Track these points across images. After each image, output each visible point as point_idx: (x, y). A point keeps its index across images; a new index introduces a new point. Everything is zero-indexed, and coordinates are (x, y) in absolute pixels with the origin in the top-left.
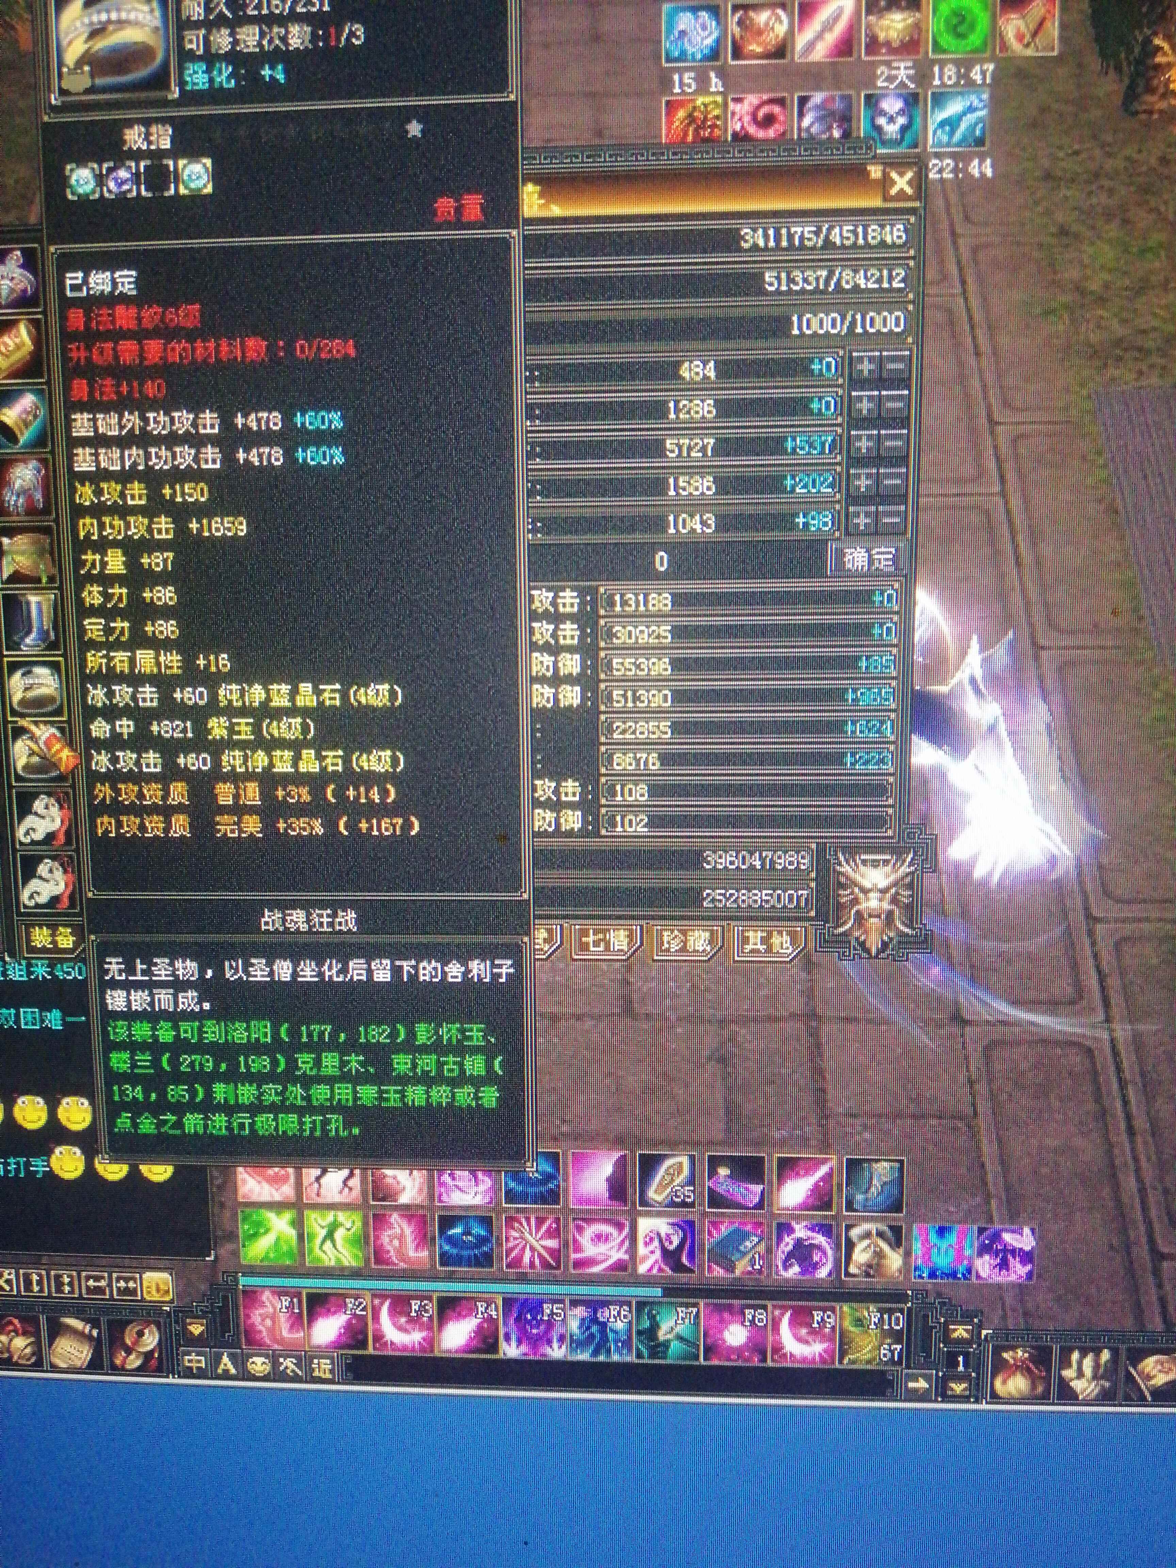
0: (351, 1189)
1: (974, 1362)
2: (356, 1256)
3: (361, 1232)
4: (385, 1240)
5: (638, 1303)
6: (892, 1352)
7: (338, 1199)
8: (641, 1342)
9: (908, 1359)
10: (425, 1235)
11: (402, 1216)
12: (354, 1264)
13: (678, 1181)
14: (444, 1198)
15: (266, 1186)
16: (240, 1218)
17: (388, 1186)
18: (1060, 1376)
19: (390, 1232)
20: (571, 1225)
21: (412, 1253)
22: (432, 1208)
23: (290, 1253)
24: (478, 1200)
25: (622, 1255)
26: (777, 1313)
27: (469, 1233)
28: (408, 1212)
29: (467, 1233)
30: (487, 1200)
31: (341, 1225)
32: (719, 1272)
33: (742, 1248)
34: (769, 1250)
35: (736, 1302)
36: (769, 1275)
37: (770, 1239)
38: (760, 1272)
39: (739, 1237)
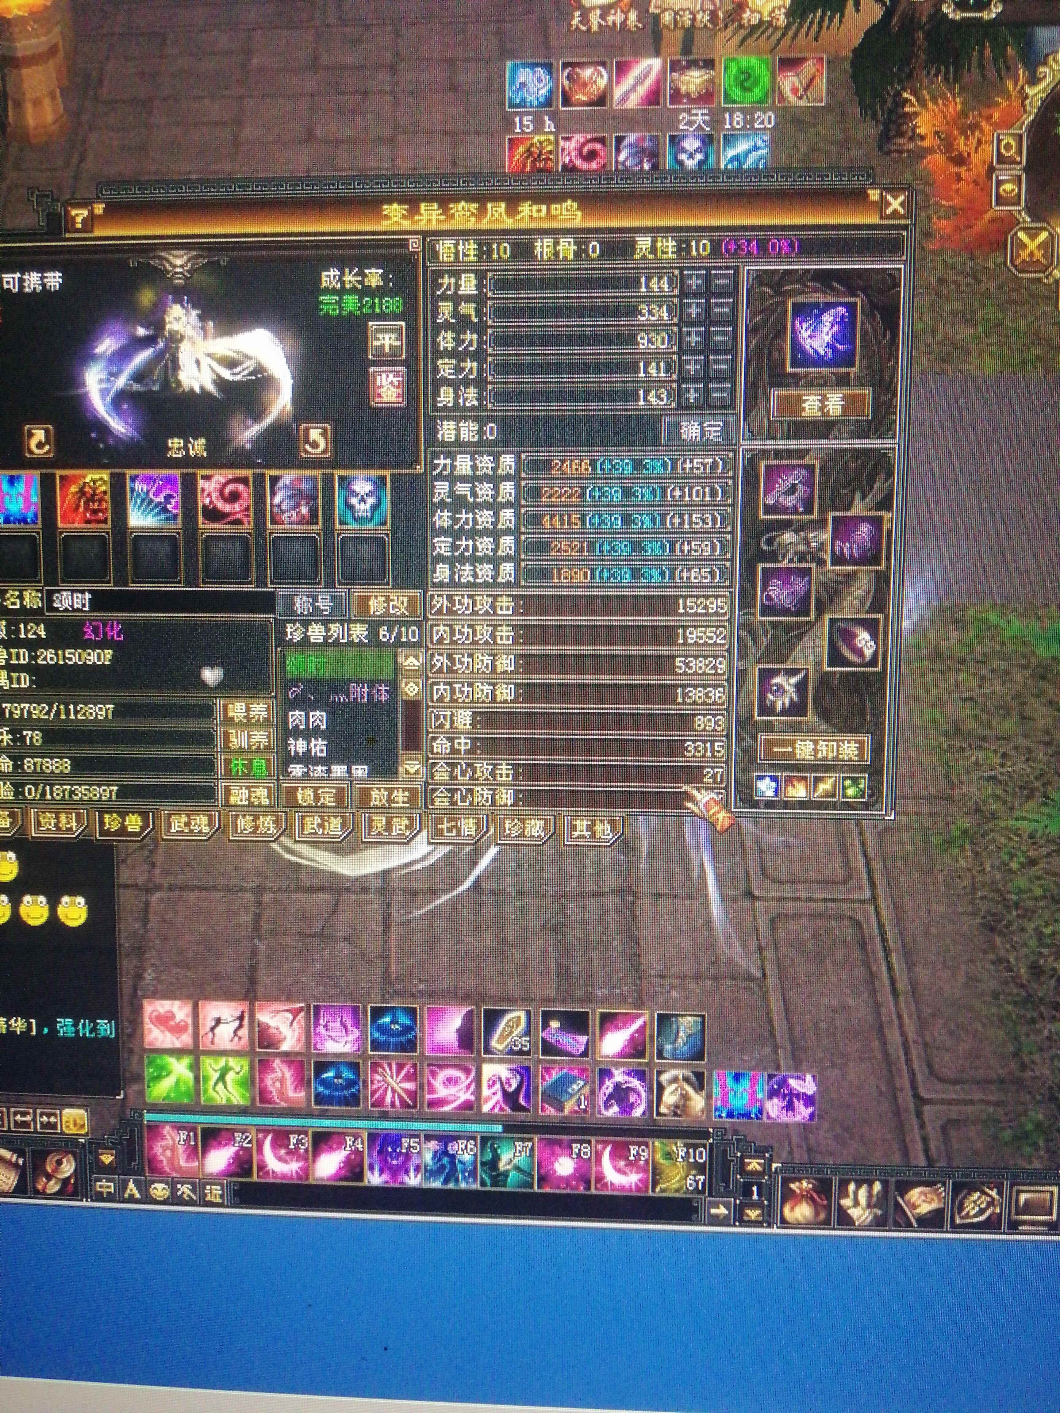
0: (240, 1038)
1: (766, 1191)
2: (243, 1096)
3: (247, 1075)
4: (269, 1081)
5: (482, 1138)
6: (697, 1182)
7: (228, 1046)
8: (485, 1171)
9: (710, 1189)
10: (303, 1078)
11: (283, 1062)
12: (242, 1102)
13: (516, 1033)
14: (319, 1046)
15: (168, 1035)
16: (146, 1061)
17: (270, 1036)
18: (839, 1205)
19: (272, 1076)
20: (426, 1071)
21: (291, 1094)
22: (308, 1055)
23: (187, 1093)
24: (347, 1048)
25: (468, 1096)
26: (599, 1147)
27: (341, 1077)
28: (287, 1057)
29: (338, 1076)
30: (355, 1048)
31: (231, 1069)
32: (551, 1111)
33: (570, 1090)
34: (593, 1092)
35: (564, 1137)
36: (593, 1114)
37: (594, 1082)
38: (585, 1111)
39: (566, 1081)
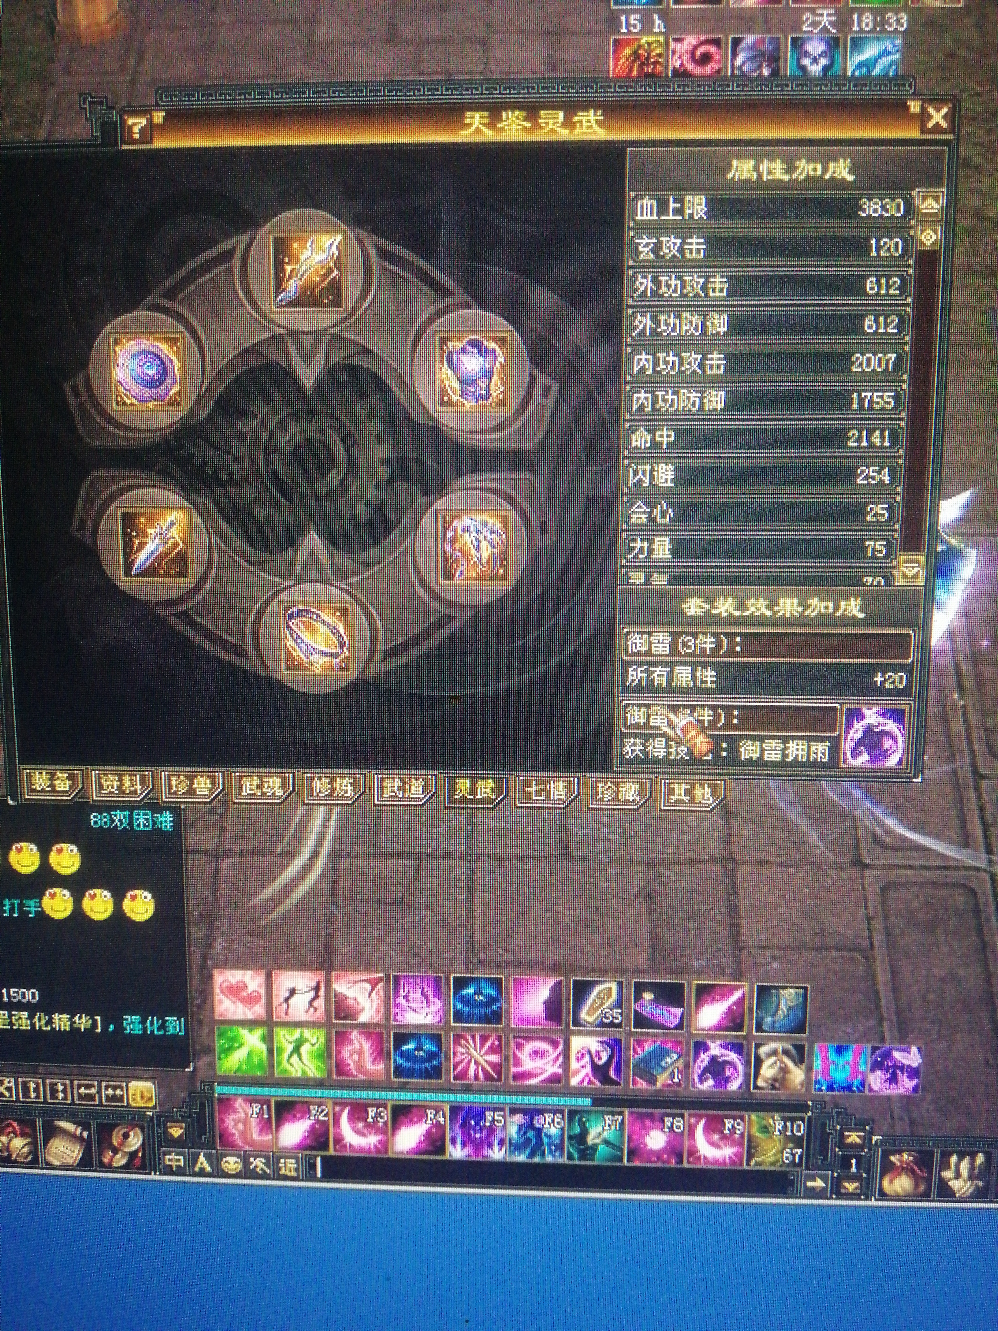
0: (315, 1009)
1: (865, 1164)
2: (319, 1068)
3: (324, 1047)
4: (346, 1054)
5: (570, 1112)
6: (794, 1155)
7: (304, 1017)
8: (572, 1145)
9: (807, 1162)
10: (382, 1050)
11: (361, 1033)
12: (317, 1075)
13: (607, 1004)
14: (398, 1017)
15: (240, 1005)
16: (217, 1032)
17: (347, 1007)
18: (941, 1178)
19: (350, 1048)
20: (512, 1043)
21: (369, 1066)
22: (388, 1026)
23: (260, 1066)
24: (429, 1020)
25: (556, 1069)
26: (693, 1120)
27: (421, 1049)
28: (366, 1029)
29: (419, 1048)
30: (437, 1020)
31: (306, 1040)
32: (642, 1084)
33: (663, 1064)
34: (687, 1066)
35: (657, 1111)
36: (687, 1087)
37: (688, 1055)
38: (679, 1085)
39: (661, 1053)
